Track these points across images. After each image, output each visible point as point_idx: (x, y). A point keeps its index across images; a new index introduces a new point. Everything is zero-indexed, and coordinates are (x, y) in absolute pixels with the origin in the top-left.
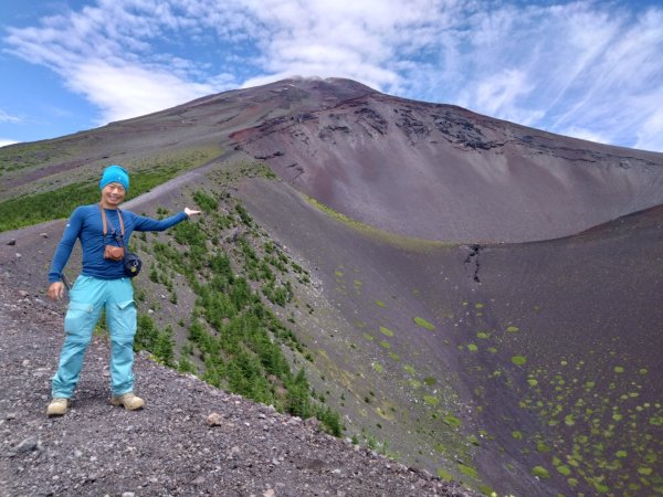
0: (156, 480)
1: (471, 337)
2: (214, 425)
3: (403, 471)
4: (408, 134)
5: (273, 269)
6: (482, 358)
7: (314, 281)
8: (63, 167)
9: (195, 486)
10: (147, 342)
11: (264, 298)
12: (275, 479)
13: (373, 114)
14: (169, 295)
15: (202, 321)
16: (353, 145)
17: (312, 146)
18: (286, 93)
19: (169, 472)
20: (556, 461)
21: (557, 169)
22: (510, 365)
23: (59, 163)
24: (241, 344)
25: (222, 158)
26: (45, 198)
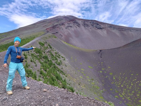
0: (33, 104)
1: (101, 70)
2: (45, 91)
4: (85, 27)
5: (57, 58)
6: (103, 74)
7: (66, 60)
8: (10, 38)
9: (41, 104)
10: (31, 75)
11: (56, 64)
12: (58, 102)
13: (77, 23)
14: (35, 65)
15: (42, 70)
16: (73, 30)
17: (64, 30)
18: (58, 19)
19: (36, 102)
20: (120, 94)
22: (109, 75)
23: (9, 37)
24: (51, 74)
25: (44, 34)
26: (6, 45)
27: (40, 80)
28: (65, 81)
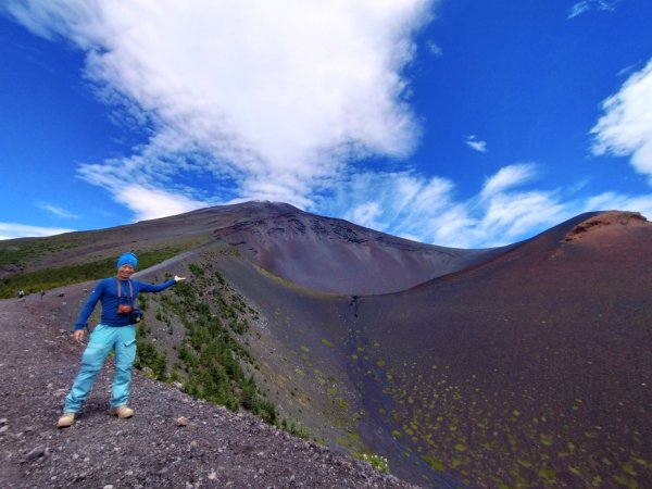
0: (131, 473)
1: (354, 350)
2: (181, 426)
3: (305, 449)
4: (317, 233)
5: (236, 311)
6: (360, 363)
7: (262, 318)
8: (105, 247)
9: (160, 475)
10: (150, 361)
11: (230, 330)
12: (217, 464)
13: (298, 222)
14: (168, 329)
15: (188, 345)
16: (287, 239)
17: (264, 238)
18: (250, 209)
19: (143, 466)
20: (405, 426)
21: (396, 255)
22: (375, 366)
23: (103, 244)
24: (213, 360)
25: (209, 243)
26: (90, 266)
27: (175, 378)
28: (251, 382)
